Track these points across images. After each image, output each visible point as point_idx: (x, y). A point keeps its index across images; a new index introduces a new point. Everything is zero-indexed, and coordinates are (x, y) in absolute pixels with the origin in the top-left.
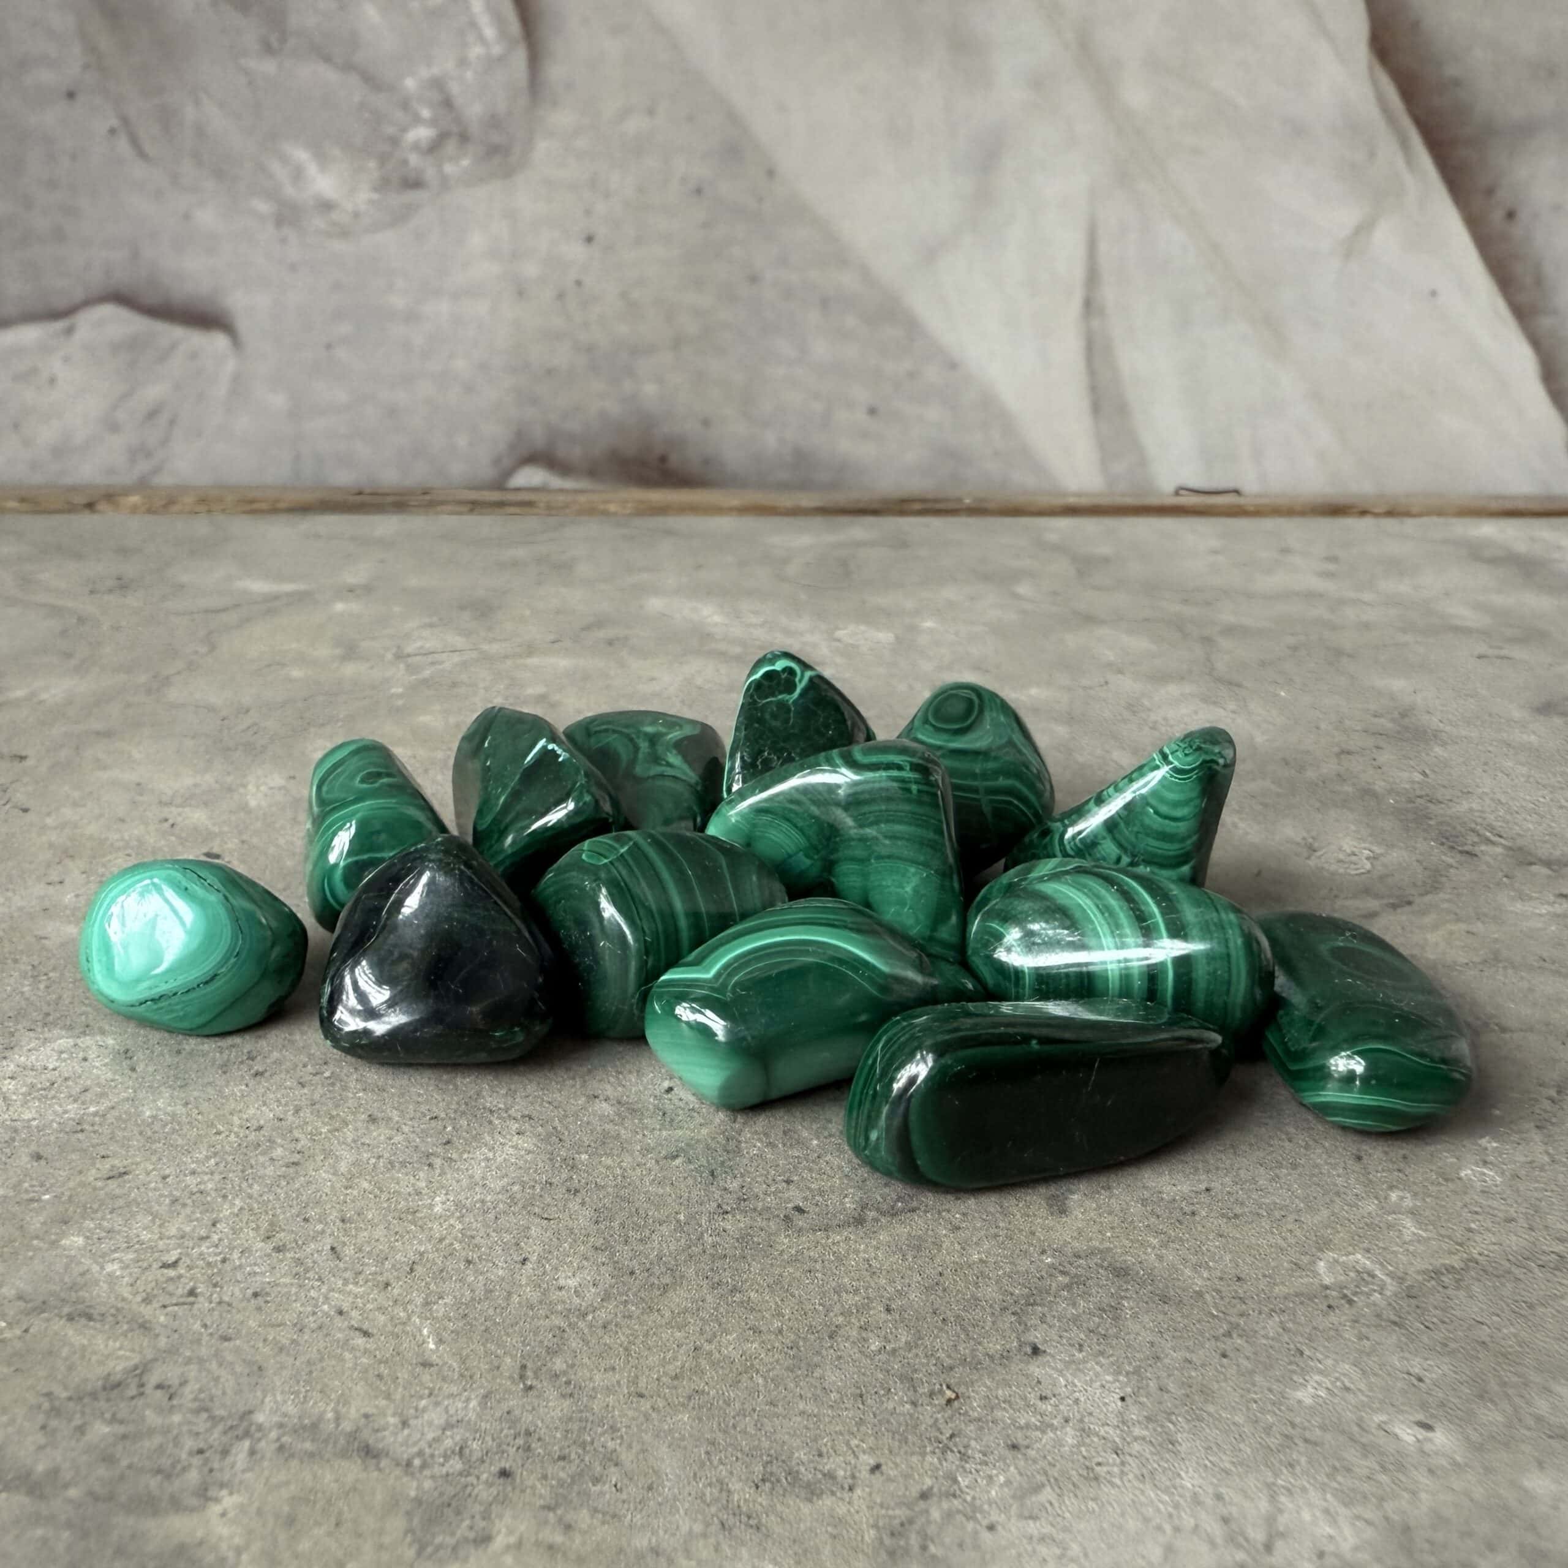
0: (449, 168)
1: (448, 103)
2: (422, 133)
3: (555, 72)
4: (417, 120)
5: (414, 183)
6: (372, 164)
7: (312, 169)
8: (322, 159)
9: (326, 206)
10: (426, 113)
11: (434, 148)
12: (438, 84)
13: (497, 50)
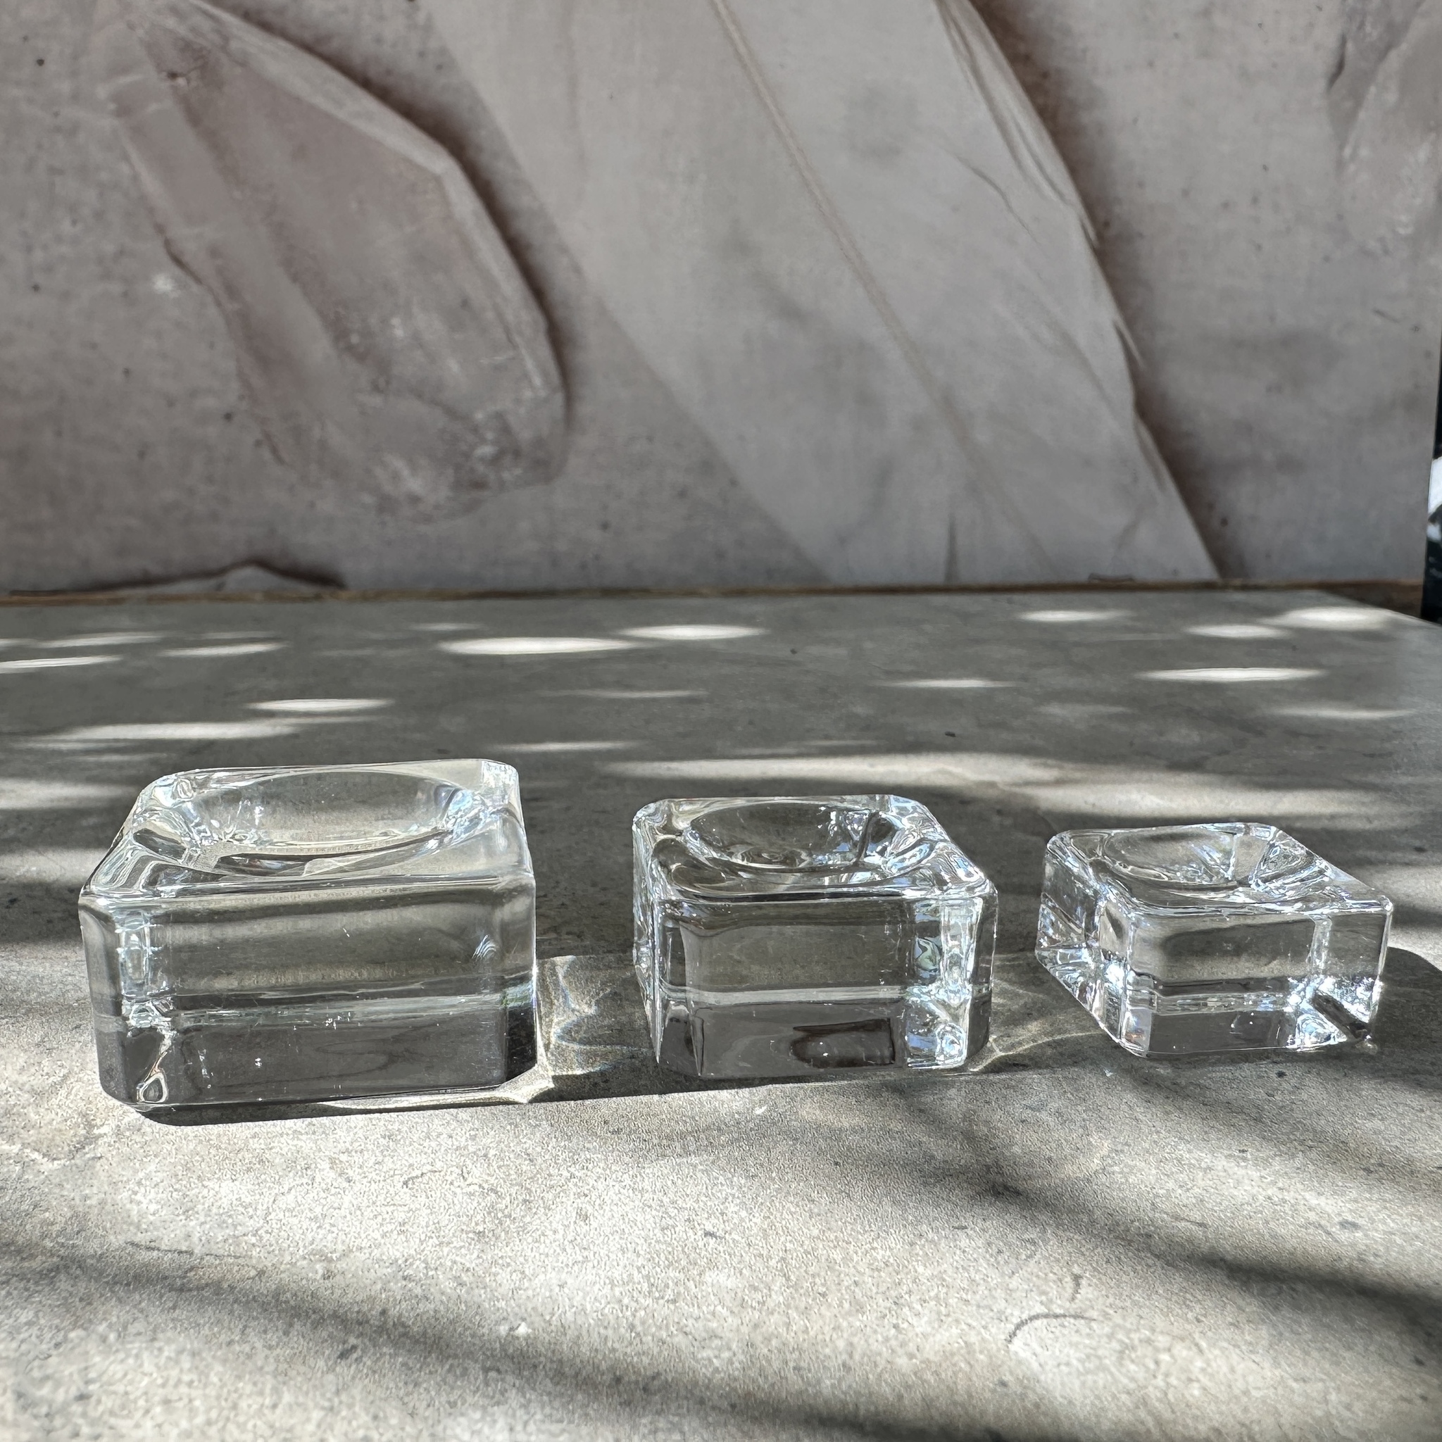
0: (506, 475)
1: (506, 430)
2: (487, 450)
3: (584, 409)
4: (483, 441)
5: (479, 485)
6: (450, 472)
7: (406, 472)
8: (414, 468)
9: (414, 499)
10: (490, 436)
11: (495, 461)
12: (499, 416)
13: (543, 394)
